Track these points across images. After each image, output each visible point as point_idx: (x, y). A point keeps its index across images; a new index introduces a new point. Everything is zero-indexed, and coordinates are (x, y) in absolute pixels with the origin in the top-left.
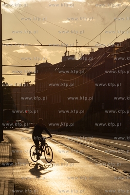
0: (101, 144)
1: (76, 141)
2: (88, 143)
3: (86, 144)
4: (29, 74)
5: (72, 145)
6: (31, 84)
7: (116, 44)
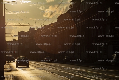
0: (45, 64)
1: (35, 64)
2: (40, 64)
3: (39, 65)
4: (15, 36)
5: (33, 65)
6: (16, 40)
7: (51, 24)
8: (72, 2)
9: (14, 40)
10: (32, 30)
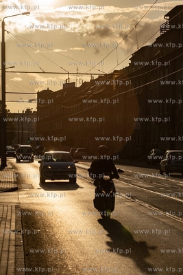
8: (168, 18)
9: (28, 111)
10: (69, 87)
